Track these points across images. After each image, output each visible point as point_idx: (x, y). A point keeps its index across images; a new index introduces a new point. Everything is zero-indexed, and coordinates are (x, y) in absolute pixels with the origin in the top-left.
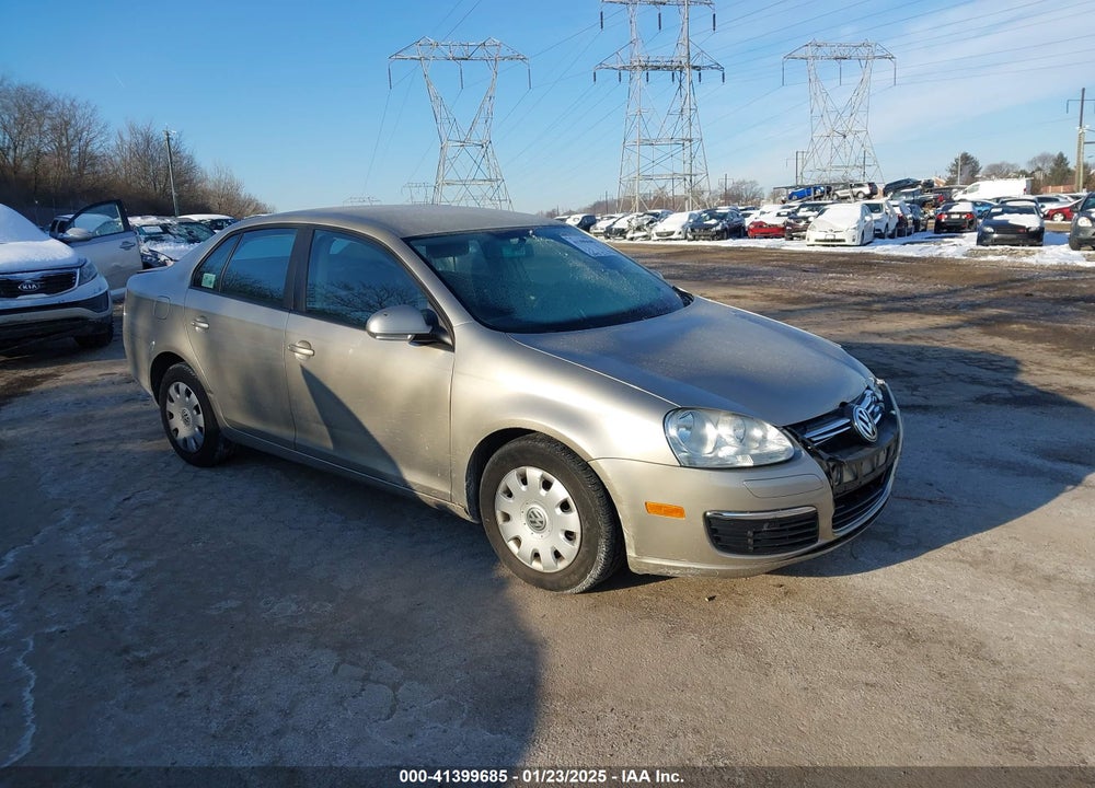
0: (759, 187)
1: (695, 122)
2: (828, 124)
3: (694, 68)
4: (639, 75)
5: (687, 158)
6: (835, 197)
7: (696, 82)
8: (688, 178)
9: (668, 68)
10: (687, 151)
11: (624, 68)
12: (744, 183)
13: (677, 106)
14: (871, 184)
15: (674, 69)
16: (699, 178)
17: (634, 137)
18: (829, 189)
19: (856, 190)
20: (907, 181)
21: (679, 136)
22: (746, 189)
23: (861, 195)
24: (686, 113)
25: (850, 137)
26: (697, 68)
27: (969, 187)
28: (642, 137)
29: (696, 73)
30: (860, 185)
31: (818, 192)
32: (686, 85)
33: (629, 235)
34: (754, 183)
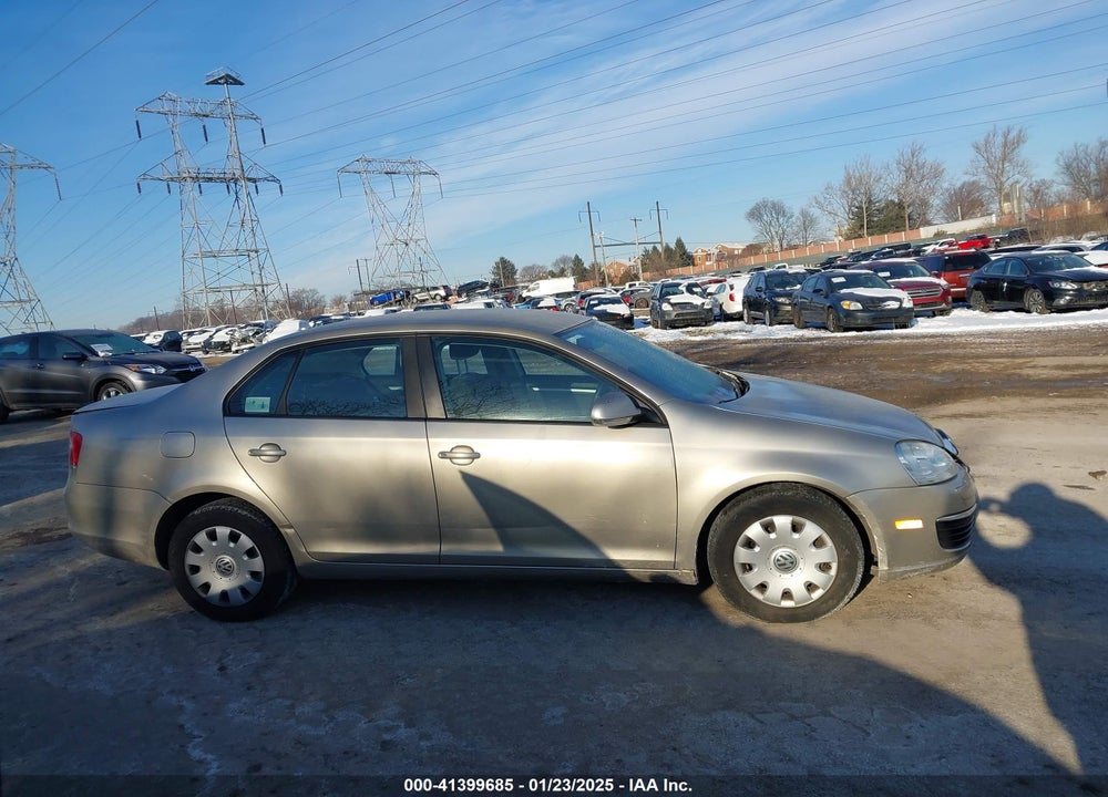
0: (321, 294)
1: (258, 233)
2: (390, 233)
3: (249, 180)
4: (189, 185)
5: (255, 268)
6: (415, 301)
7: (253, 194)
8: (260, 289)
9: (222, 180)
10: (255, 263)
11: (172, 179)
12: (303, 291)
13: (237, 218)
14: (445, 287)
15: (231, 181)
16: (271, 288)
17: (194, 248)
18: (408, 293)
19: (433, 293)
20: (477, 282)
21: (243, 247)
22: (307, 297)
23: (438, 297)
24: (249, 223)
25: (412, 244)
26: (254, 181)
27: (531, 286)
28: (203, 249)
29: (250, 184)
30: (436, 288)
31: (398, 297)
32: (243, 195)
33: (234, 349)
34: (314, 291)
